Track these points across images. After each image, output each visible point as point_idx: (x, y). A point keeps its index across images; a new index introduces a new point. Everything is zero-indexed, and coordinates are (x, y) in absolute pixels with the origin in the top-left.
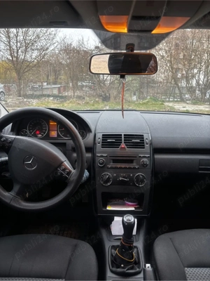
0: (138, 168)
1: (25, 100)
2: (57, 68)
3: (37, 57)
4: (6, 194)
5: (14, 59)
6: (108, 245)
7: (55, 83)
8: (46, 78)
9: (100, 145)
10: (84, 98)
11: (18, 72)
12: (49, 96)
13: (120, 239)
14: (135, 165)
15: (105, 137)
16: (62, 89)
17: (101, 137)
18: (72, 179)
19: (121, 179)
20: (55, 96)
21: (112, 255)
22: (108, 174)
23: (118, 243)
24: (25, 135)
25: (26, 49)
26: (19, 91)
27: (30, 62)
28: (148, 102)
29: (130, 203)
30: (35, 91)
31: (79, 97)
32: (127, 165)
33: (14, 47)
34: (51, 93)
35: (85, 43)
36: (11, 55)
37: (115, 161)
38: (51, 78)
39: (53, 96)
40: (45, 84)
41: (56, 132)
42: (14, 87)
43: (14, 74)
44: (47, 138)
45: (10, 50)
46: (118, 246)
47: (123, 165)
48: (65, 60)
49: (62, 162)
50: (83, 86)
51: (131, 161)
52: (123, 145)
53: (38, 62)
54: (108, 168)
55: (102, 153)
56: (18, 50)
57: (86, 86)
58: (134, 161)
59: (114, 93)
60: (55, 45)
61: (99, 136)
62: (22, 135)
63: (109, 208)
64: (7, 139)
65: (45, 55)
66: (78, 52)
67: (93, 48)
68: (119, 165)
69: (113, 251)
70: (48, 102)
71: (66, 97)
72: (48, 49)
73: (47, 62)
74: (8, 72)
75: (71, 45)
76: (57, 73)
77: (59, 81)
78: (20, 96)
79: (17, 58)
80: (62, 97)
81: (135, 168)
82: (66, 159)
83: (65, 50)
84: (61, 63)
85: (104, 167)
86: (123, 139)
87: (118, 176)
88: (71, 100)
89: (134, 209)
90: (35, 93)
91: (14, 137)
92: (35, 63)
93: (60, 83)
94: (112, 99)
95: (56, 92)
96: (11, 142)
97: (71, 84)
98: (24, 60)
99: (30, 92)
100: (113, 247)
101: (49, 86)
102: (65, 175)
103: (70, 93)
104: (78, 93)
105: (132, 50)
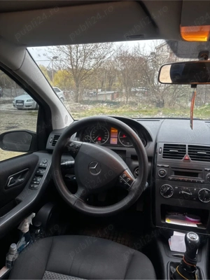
0: (203, 183)
1: (81, 106)
2: (112, 75)
3: (94, 65)
4: (71, 196)
5: (74, 68)
6: (166, 260)
7: (109, 90)
8: (100, 85)
9: (161, 155)
10: (137, 104)
11: (76, 80)
12: (103, 102)
13: (182, 257)
14: (199, 179)
15: (167, 146)
16: (115, 95)
17: (162, 146)
18: (133, 188)
19: (183, 192)
20: (109, 103)
21: (171, 272)
22: (168, 186)
23: (179, 261)
24: (88, 141)
25: (85, 58)
26: (77, 97)
27: (88, 70)
28: (206, 108)
29: (191, 219)
30: (91, 97)
31: (132, 104)
32: (191, 179)
33: (75, 57)
34: (104, 99)
35: (141, 50)
36: (71, 64)
37: (177, 173)
38: (106, 85)
39: (107, 102)
40: (100, 90)
41: (116, 139)
42: (72, 94)
43: (73, 82)
44: (108, 145)
45: (71, 60)
46: (178, 264)
47: (186, 178)
48: (120, 67)
49: (124, 170)
50: (136, 92)
51: (196, 175)
52: (187, 156)
53: (95, 70)
54: (169, 180)
55: (163, 163)
56: (77, 60)
57: (140, 92)
58: (199, 175)
59: (168, 99)
60: (112, 53)
61: (161, 145)
62: (86, 141)
63: (168, 221)
64: (75, 145)
65: (101, 63)
66: (133, 59)
67: (149, 54)
68: (181, 178)
69: (172, 267)
70: (102, 108)
71: (119, 102)
72: (104, 57)
73: (103, 70)
74: (68, 80)
75: (127, 52)
76: (111, 79)
77: (113, 87)
78: (77, 102)
79: (76, 66)
80: (115, 103)
81: (199, 182)
82: (127, 167)
83: (121, 58)
84: (116, 70)
85: (165, 179)
86: (187, 150)
87: (180, 189)
88: (124, 106)
89: (196, 226)
90: (91, 99)
91: (81, 143)
92: (92, 71)
93: (114, 90)
94: (166, 105)
95: (109, 98)
96: (79, 148)
97: (124, 91)
98: (82, 69)
99: (86, 99)
100: (172, 264)
101: (103, 93)
102: (126, 183)
103: (122, 99)
104: (131, 99)
105: (206, 58)
